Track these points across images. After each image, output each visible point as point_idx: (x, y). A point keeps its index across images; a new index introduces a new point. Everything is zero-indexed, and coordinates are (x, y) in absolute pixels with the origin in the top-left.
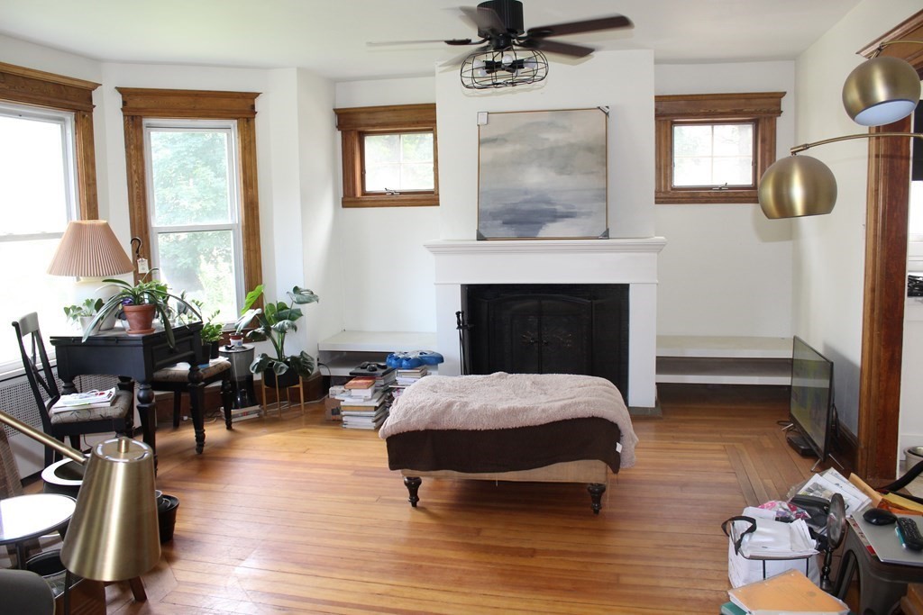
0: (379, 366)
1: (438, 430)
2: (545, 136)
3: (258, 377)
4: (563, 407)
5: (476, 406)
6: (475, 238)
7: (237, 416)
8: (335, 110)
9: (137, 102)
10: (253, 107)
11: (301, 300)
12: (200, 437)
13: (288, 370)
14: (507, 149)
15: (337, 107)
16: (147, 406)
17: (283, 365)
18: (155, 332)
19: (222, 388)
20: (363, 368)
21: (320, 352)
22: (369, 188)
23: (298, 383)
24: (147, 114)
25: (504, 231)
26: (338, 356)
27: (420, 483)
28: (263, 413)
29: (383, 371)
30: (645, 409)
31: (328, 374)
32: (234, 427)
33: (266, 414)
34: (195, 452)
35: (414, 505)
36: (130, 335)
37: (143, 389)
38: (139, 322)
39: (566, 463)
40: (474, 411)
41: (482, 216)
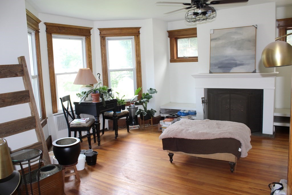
0: (176, 115)
1: (178, 138)
2: (233, 37)
3: (139, 116)
4: (220, 134)
5: (191, 131)
6: (209, 72)
7: (131, 128)
8: (167, 31)
9: (104, 32)
10: (139, 32)
11: (152, 93)
12: (117, 134)
13: (147, 115)
14: (220, 42)
15: (168, 30)
16: (97, 124)
17: (146, 113)
18: (100, 102)
19: (126, 119)
20: (171, 115)
21: (161, 109)
22: (179, 56)
23: (151, 119)
24: (107, 35)
25: (218, 70)
26: (168, 110)
27: (173, 155)
28: (140, 127)
29: (177, 116)
30: (268, 135)
31: (163, 116)
32: (130, 131)
33: (141, 128)
34: (114, 138)
35: (171, 162)
36: (93, 102)
37: (96, 119)
38: (95, 99)
39: (221, 154)
40: (190, 133)
41: (211, 65)
